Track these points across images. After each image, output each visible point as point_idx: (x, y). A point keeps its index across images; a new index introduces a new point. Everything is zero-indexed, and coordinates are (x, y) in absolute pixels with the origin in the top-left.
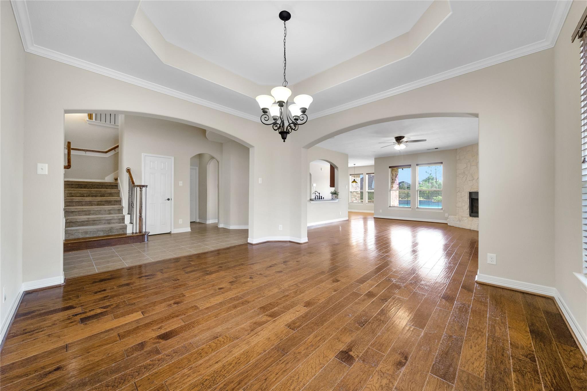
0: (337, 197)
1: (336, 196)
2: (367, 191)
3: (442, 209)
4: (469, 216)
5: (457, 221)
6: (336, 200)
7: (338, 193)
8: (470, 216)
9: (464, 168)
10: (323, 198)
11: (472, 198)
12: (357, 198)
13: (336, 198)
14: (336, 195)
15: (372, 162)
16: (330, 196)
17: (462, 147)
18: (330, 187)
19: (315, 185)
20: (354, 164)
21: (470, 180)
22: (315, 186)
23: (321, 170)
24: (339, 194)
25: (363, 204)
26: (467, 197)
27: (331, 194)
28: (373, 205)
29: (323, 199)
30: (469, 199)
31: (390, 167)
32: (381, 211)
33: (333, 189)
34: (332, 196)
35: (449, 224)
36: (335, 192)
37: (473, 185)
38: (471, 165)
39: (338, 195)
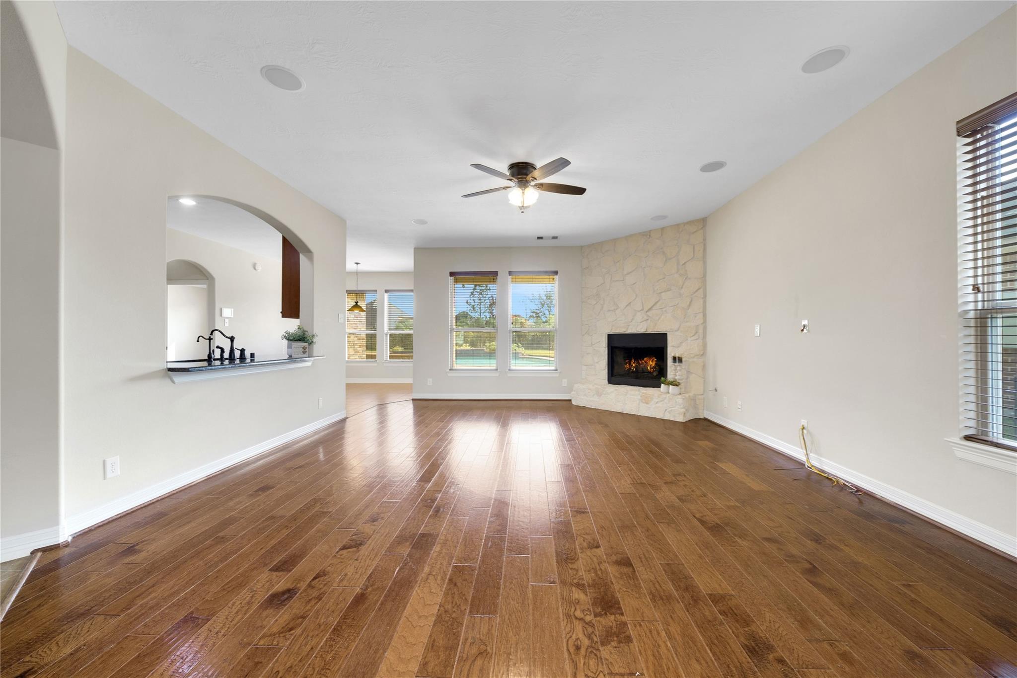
0: (307, 352)
1: (304, 348)
2: (385, 332)
3: (557, 370)
4: (607, 382)
5: (594, 395)
6: (305, 361)
7: (313, 336)
8: (610, 381)
9: (599, 286)
10: (252, 355)
11: (612, 347)
12: (359, 349)
13: (304, 352)
14: (306, 344)
15: (404, 261)
16: (282, 348)
17: (593, 244)
18: (283, 317)
19: (227, 312)
20: (357, 263)
21: (609, 311)
22: (229, 316)
23: (255, 269)
24: (314, 341)
25: (376, 365)
26: (604, 345)
27: (285, 342)
28: (412, 365)
29: (252, 361)
30: (607, 348)
31: (452, 274)
32: (430, 381)
33: (292, 325)
34: (289, 347)
35: (574, 403)
36: (300, 333)
37: (616, 320)
38: (611, 279)
39: (311, 343)
